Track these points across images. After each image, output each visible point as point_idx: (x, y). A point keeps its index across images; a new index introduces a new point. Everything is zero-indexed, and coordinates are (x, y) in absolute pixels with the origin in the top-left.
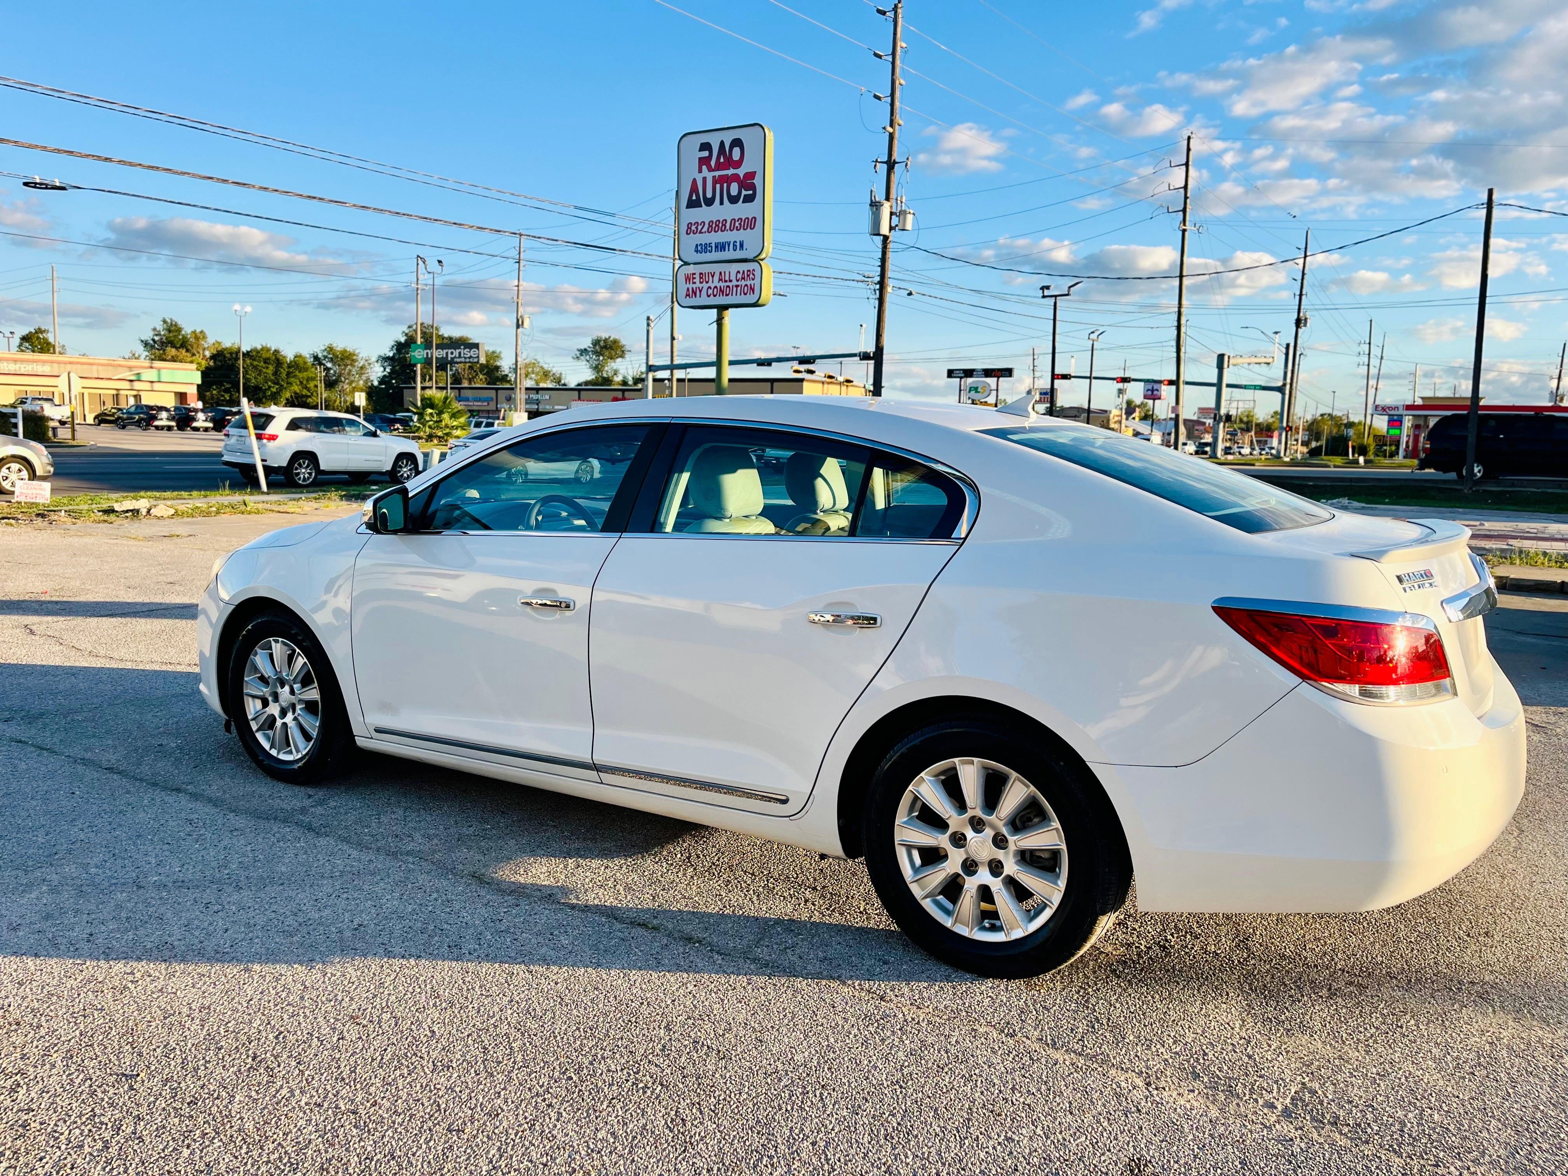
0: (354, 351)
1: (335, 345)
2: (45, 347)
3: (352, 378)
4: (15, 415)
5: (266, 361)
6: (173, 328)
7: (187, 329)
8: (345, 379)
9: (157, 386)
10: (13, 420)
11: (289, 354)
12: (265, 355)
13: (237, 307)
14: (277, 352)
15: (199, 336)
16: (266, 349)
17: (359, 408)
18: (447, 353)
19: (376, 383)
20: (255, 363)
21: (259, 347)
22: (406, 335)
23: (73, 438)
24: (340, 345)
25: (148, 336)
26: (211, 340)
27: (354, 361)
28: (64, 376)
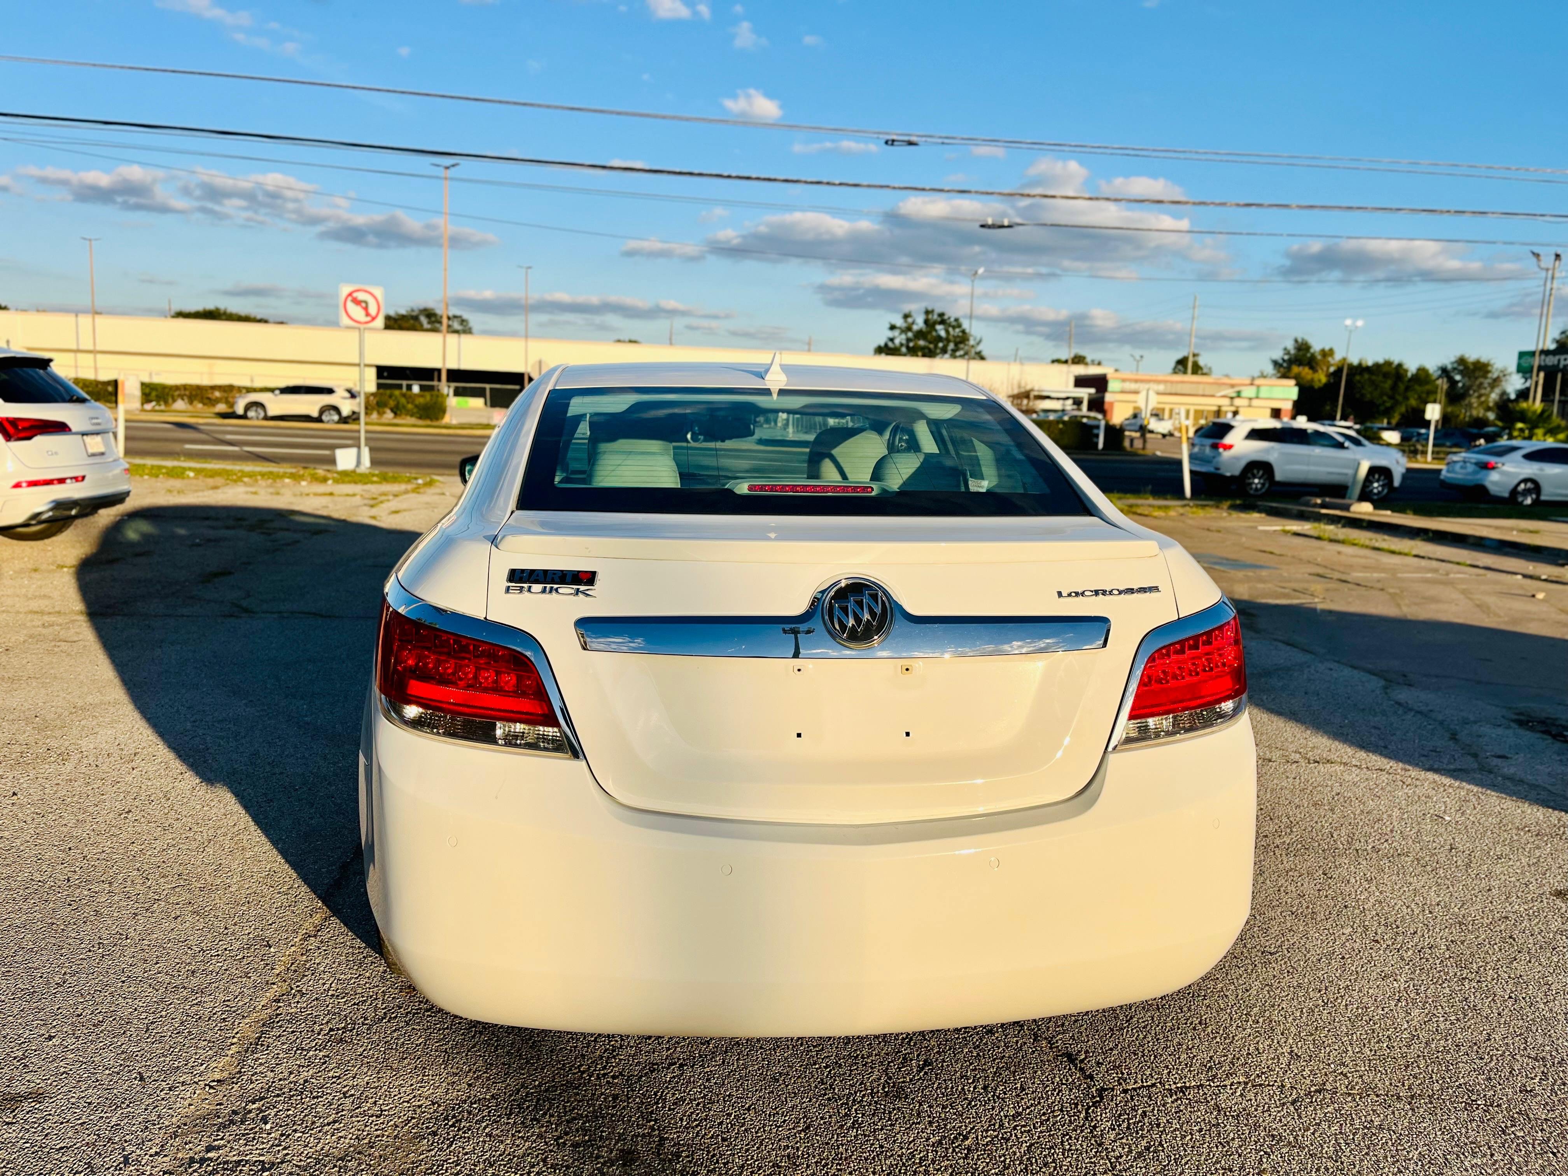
0: (1489, 361)
1: (1467, 356)
2: (1197, 369)
3: (1483, 391)
4: (1098, 427)
5: (1386, 375)
6: (1303, 347)
7: (1317, 346)
8: (1475, 391)
9: (1255, 402)
10: (1095, 431)
11: (1412, 367)
12: (1386, 369)
13: (1348, 322)
14: (1400, 366)
15: (1327, 354)
16: (1388, 363)
17: (1429, 422)
18: (1559, 361)
19: (1513, 396)
20: (1374, 377)
21: (1381, 361)
22: (1558, 342)
23: (1144, 448)
24: (1472, 356)
25: (1278, 355)
26: (1338, 357)
27: (1488, 372)
28: (1143, 395)
